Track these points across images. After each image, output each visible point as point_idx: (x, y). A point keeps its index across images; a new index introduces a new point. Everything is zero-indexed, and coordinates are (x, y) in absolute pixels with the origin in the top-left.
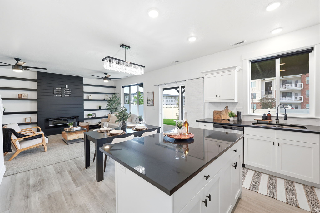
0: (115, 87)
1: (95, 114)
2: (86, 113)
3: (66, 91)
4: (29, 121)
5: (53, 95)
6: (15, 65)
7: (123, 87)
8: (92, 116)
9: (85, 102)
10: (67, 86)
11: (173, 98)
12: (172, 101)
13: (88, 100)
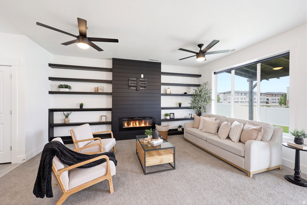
0: (200, 76)
1: (173, 114)
2: (163, 112)
3: (141, 82)
4: (104, 121)
5: (127, 87)
6: (79, 36)
7: (215, 73)
8: (170, 117)
9: (162, 97)
10: (142, 76)
11: (243, 94)
12: (242, 99)
13: (166, 94)
